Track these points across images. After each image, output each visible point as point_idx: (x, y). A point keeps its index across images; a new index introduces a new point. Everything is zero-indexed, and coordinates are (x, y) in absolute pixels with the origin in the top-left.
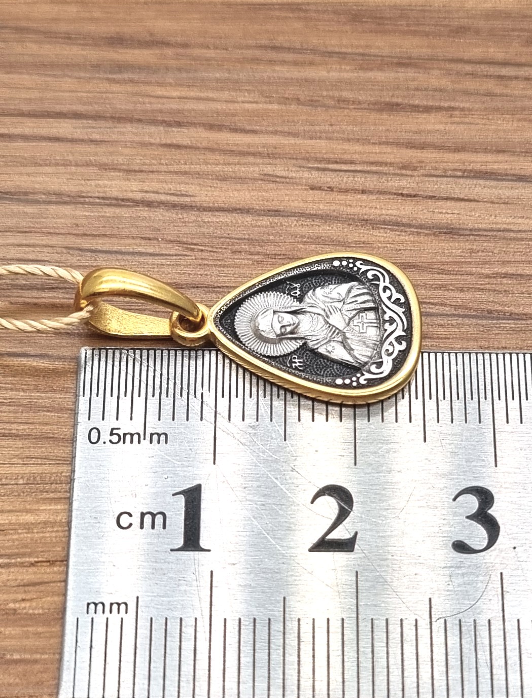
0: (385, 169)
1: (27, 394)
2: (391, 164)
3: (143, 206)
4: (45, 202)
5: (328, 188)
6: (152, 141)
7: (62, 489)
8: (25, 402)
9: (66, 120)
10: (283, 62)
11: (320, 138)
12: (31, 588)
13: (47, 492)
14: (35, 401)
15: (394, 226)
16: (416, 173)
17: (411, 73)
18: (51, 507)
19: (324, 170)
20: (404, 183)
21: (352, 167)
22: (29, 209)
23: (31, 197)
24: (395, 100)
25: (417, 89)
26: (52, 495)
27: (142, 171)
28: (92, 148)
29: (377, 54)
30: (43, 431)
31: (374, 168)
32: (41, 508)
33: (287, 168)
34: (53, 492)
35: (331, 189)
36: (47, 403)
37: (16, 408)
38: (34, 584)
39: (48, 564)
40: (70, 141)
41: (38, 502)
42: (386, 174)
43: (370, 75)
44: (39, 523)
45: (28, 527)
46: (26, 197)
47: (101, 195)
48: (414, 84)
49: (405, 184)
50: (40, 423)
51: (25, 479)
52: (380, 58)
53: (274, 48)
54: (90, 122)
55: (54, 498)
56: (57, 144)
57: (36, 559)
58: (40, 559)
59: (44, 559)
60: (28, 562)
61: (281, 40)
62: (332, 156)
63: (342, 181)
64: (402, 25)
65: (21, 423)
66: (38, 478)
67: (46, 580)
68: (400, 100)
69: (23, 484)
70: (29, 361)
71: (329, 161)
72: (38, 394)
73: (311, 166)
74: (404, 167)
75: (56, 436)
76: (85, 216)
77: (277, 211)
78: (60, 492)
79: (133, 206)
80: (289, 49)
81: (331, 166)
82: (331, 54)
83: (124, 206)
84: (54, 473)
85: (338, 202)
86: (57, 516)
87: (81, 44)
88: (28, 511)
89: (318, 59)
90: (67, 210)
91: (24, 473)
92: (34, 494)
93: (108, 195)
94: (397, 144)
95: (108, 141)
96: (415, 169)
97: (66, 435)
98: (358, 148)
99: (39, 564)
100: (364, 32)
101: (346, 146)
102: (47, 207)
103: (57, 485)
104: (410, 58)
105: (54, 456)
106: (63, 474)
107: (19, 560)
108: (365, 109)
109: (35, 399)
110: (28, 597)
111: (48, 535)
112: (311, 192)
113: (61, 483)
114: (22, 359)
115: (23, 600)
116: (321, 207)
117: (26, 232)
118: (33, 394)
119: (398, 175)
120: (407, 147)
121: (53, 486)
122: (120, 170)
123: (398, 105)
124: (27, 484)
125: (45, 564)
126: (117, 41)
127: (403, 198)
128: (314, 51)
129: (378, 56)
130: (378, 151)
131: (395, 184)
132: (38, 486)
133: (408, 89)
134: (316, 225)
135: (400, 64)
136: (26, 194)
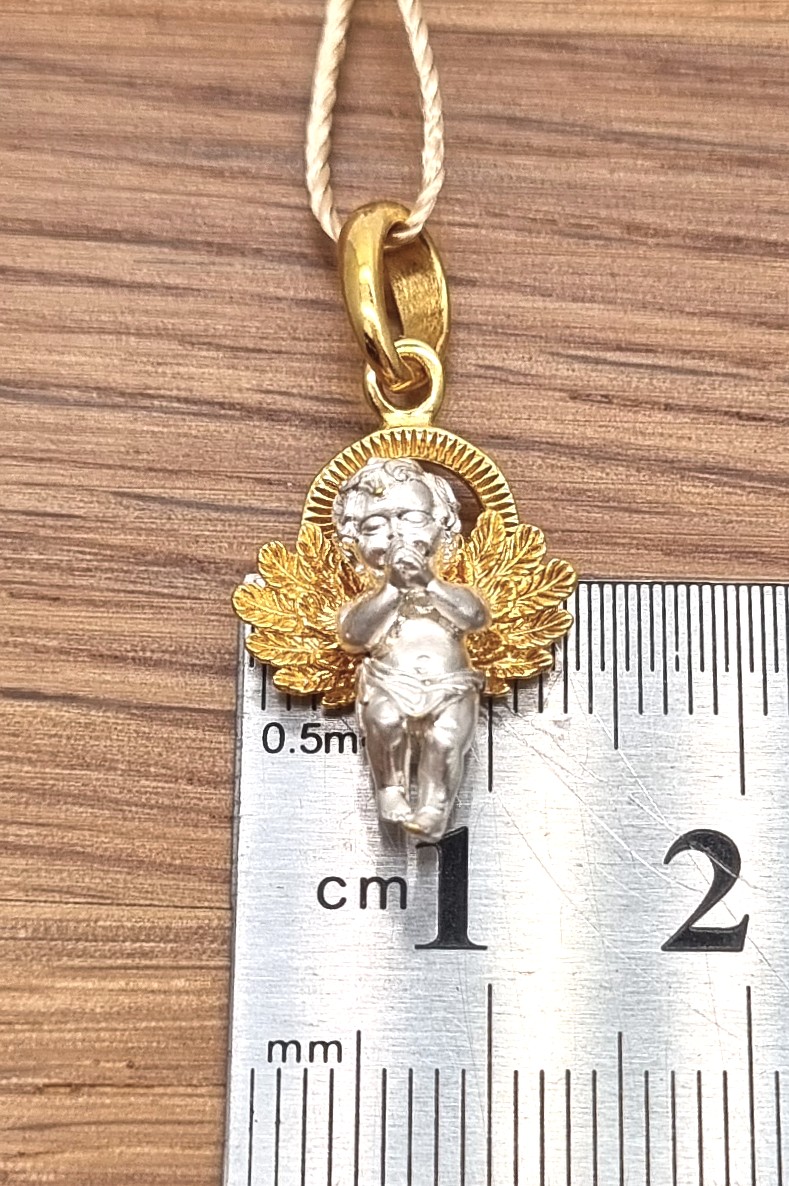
0: (708, 365)
1: (37, 770)
2: (723, 356)
3: (260, 420)
4: (78, 404)
5: (602, 396)
6: (281, 293)
7: (95, 951)
8: (34, 784)
9: (122, 246)
10: (529, 150)
11: (592, 300)
12: (35, 1134)
13: (69, 955)
14: (51, 782)
15: (722, 474)
16: (765, 375)
17: (765, 180)
18: (76, 984)
19: (597, 361)
20: (742, 393)
21: (649, 360)
22: (49, 416)
23: (53, 392)
24: (733, 231)
25: (775, 211)
26: (77, 962)
27: (260, 351)
28: (170, 303)
29: (704, 138)
30: (65, 840)
31: (689, 363)
32: (58, 985)
33: (527, 356)
34: (79, 957)
35: (608, 399)
36: (74, 787)
37: (15, 794)
38: (41, 1127)
39: (68, 1090)
40: (127, 286)
41: (53, 975)
42: (710, 374)
43: (690, 179)
44: (52, 1014)
45: (34, 1020)
46: (43, 393)
47: (183, 394)
48: (770, 201)
49: (746, 396)
50: (59, 826)
51: (30, 930)
52: (709, 148)
53: (512, 121)
54: (166, 250)
55: (81, 968)
56: (102, 291)
57: (46, 1081)
58: (54, 1081)
59: (61, 1081)
60: (30, 1085)
61: (525, 106)
62: (612, 336)
63: (629, 382)
64: (751, 84)
65: (26, 823)
66: (54, 929)
67: (64, 1121)
68: (742, 233)
69: (25, 939)
70: (41, 707)
71: (606, 346)
72: (58, 771)
73: (574, 353)
74: (745, 362)
75: (89, 850)
76: (153, 432)
77: (507, 438)
78: (92, 957)
79: (242, 418)
80: (539, 125)
81: (610, 356)
82: (618, 137)
83: (225, 416)
84: (84, 920)
85: (619, 424)
86: (86, 1001)
87: (154, 98)
88: (33, 990)
89: (591, 145)
90: (118, 419)
91: (29, 919)
92: (44, 959)
93: (197, 394)
94: (733, 317)
95: (198, 290)
96: (765, 366)
97: (106, 849)
98: (659, 321)
99: (51, 1090)
100: (681, 94)
101: (639, 318)
102: (82, 414)
103: (87, 944)
104: (765, 149)
105: (83, 888)
106: (100, 923)
107: (14, 1080)
108: (677, 246)
109: (52, 778)
110: (31, 1148)
111: (68, 1036)
112: (571, 404)
113: (96, 941)
114: (30, 703)
115: (21, 1155)
116: (589, 432)
117: (41, 460)
118: (47, 770)
119: (734, 376)
120: (751, 324)
121: (81, 945)
122: (218, 347)
123: (738, 240)
124: (33, 939)
125: (62, 1090)
126: (219, 95)
127: (741, 423)
128: (585, 130)
129: (707, 143)
130: (698, 329)
131: (726, 394)
132: (53, 943)
133: (758, 210)
134: (579, 468)
135: (745, 162)
136: (43, 386)
